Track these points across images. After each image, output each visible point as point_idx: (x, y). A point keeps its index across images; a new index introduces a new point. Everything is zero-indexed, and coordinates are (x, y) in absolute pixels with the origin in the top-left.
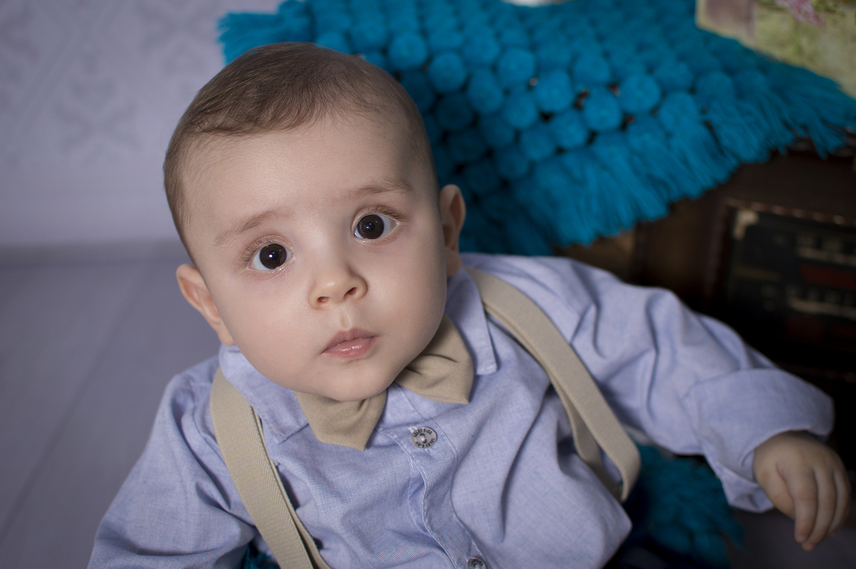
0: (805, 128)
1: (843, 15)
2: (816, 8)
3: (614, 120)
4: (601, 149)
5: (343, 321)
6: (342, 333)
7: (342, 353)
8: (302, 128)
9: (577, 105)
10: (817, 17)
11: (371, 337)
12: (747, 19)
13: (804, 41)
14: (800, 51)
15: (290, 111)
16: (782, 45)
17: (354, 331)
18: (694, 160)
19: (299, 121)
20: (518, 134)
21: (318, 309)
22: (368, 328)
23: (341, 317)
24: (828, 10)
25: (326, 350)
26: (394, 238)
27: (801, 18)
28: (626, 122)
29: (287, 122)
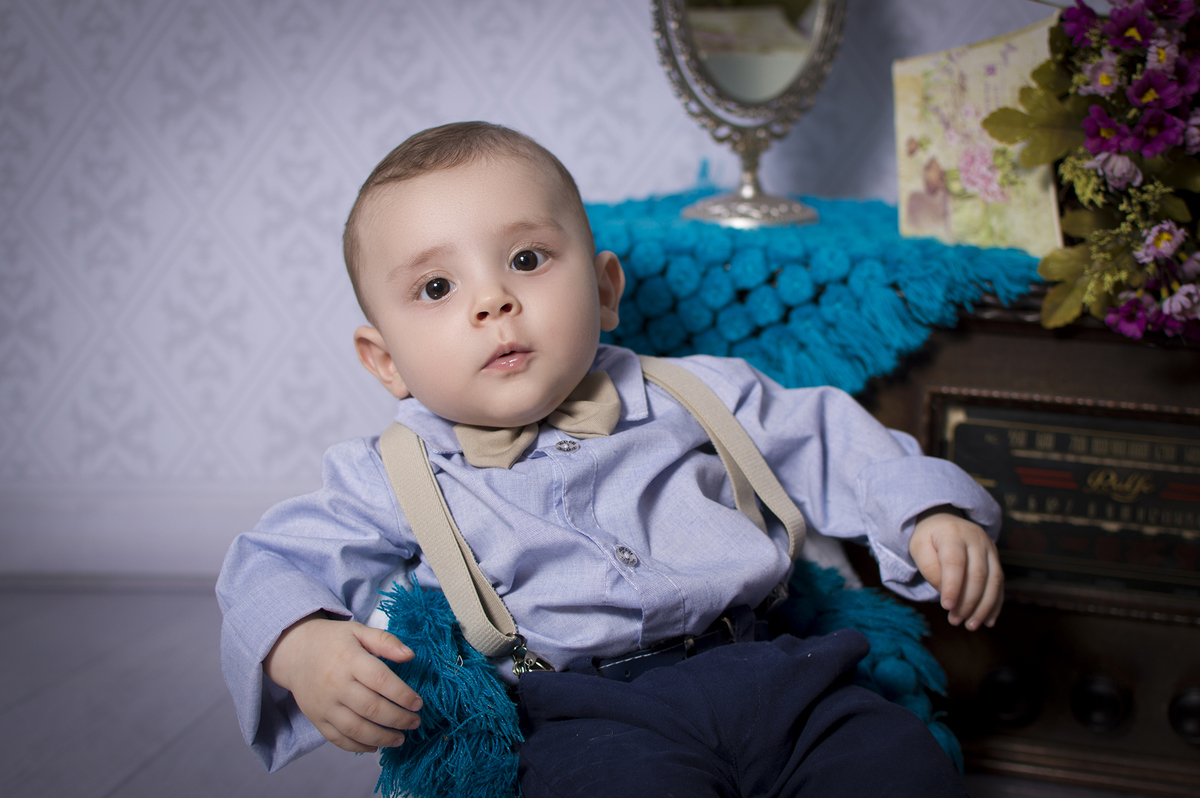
0: (990, 282)
1: (1024, 184)
2: (1002, 185)
3: (807, 292)
4: (797, 325)
5: (501, 335)
6: (501, 347)
7: (501, 366)
8: (460, 168)
9: (771, 280)
10: (1002, 193)
11: (526, 351)
12: (944, 215)
13: (994, 222)
14: (992, 233)
15: (450, 154)
16: (976, 232)
17: (511, 345)
18: (884, 323)
19: (458, 162)
20: (715, 314)
21: (477, 326)
22: (523, 343)
23: (499, 332)
24: (1012, 183)
25: (486, 365)
26: (545, 270)
27: (990, 199)
28: (819, 292)
29: (447, 163)
